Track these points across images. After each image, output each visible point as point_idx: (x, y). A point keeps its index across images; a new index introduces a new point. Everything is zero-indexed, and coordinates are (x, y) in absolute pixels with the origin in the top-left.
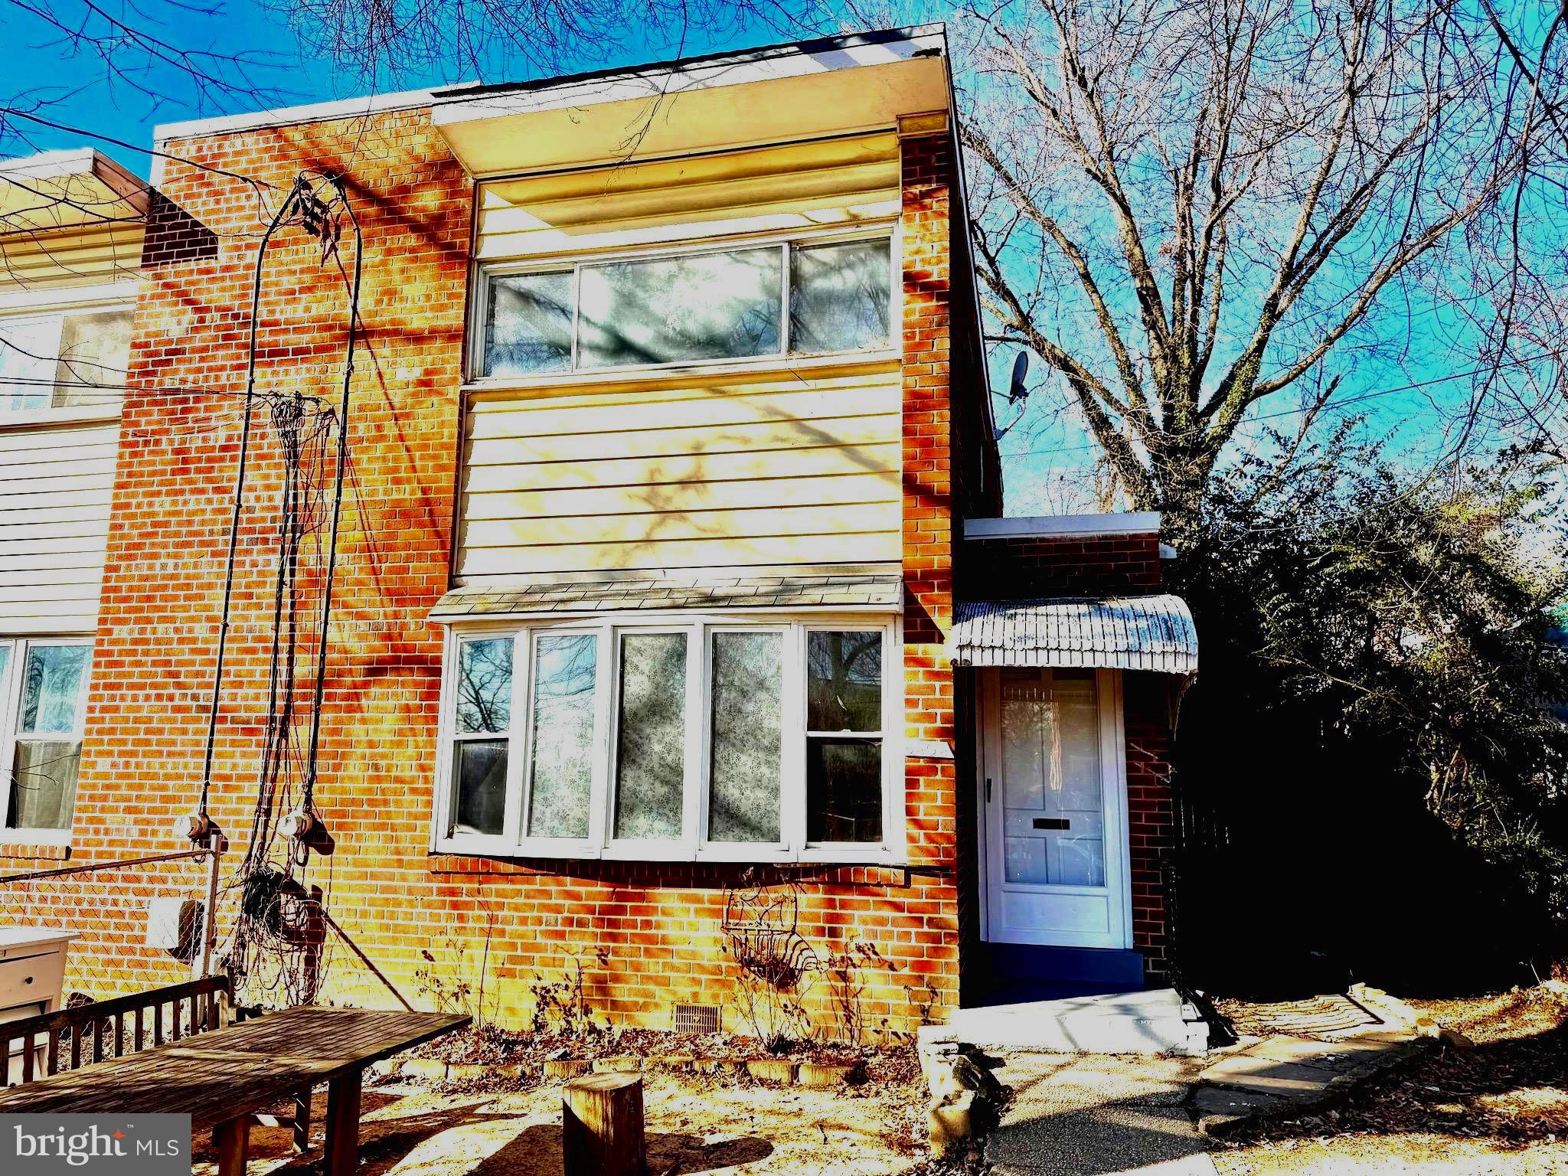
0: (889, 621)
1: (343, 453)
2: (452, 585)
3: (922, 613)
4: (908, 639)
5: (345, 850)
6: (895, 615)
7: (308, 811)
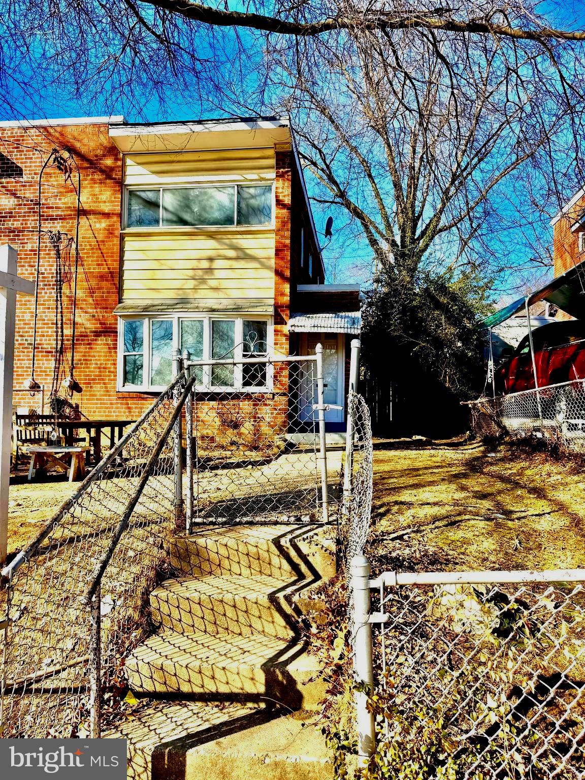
0: (269, 317)
1: (77, 254)
2: (120, 302)
3: (280, 315)
4: (276, 323)
5: (86, 391)
6: (271, 316)
7: (72, 379)
